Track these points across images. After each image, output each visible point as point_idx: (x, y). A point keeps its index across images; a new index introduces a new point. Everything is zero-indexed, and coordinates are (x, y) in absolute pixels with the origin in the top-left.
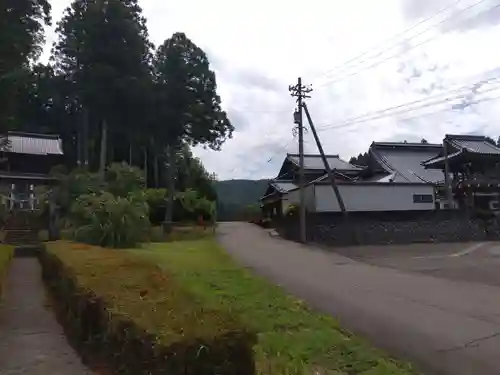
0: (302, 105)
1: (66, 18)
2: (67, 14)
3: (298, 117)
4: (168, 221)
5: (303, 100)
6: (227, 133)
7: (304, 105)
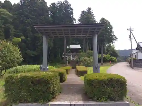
0: (131, 33)
1: (80, 18)
2: (80, 17)
3: (130, 36)
4: (102, 62)
5: (131, 32)
6: (116, 40)
7: (132, 33)
